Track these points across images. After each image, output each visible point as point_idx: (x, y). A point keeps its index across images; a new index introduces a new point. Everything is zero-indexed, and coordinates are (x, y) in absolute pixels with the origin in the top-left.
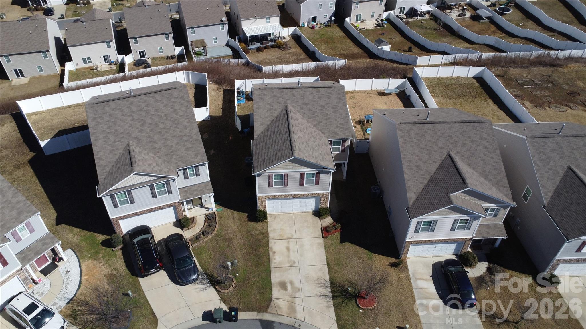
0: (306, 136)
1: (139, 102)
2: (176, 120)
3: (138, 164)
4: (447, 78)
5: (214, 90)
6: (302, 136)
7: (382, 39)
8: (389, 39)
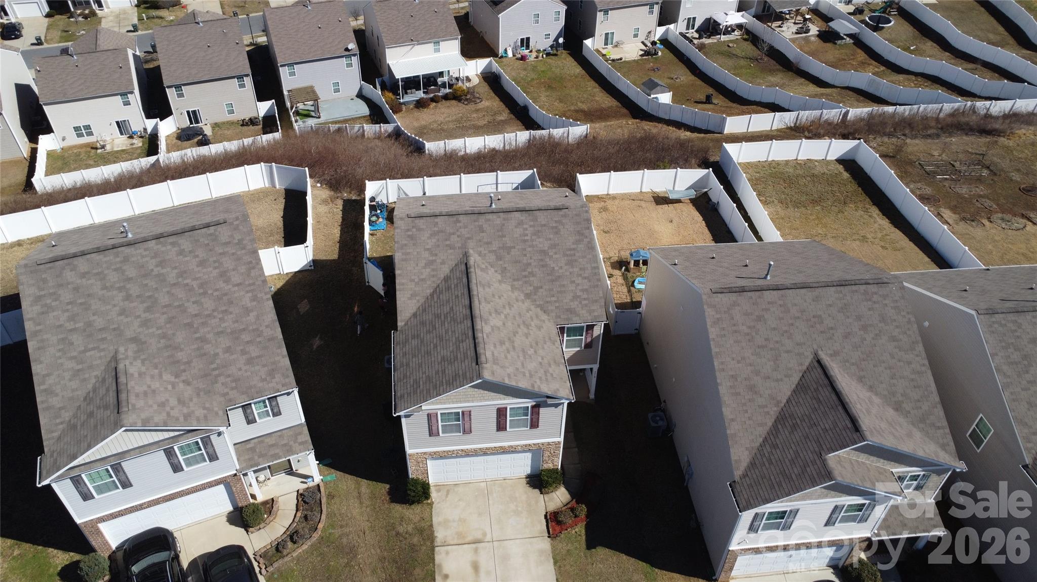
0: (509, 324)
1: (143, 257)
2: (226, 294)
3: (134, 405)
4: (787, 162)
5: (325, 202)
6: (500, 324)
7: (656, 80)
8: (669, 78)
